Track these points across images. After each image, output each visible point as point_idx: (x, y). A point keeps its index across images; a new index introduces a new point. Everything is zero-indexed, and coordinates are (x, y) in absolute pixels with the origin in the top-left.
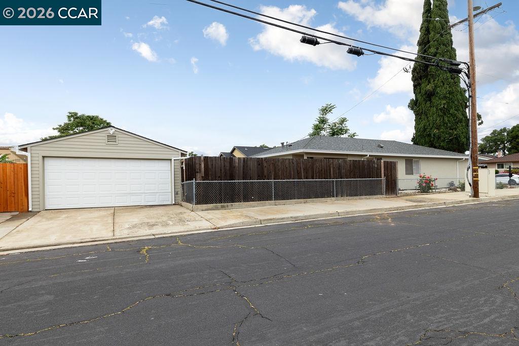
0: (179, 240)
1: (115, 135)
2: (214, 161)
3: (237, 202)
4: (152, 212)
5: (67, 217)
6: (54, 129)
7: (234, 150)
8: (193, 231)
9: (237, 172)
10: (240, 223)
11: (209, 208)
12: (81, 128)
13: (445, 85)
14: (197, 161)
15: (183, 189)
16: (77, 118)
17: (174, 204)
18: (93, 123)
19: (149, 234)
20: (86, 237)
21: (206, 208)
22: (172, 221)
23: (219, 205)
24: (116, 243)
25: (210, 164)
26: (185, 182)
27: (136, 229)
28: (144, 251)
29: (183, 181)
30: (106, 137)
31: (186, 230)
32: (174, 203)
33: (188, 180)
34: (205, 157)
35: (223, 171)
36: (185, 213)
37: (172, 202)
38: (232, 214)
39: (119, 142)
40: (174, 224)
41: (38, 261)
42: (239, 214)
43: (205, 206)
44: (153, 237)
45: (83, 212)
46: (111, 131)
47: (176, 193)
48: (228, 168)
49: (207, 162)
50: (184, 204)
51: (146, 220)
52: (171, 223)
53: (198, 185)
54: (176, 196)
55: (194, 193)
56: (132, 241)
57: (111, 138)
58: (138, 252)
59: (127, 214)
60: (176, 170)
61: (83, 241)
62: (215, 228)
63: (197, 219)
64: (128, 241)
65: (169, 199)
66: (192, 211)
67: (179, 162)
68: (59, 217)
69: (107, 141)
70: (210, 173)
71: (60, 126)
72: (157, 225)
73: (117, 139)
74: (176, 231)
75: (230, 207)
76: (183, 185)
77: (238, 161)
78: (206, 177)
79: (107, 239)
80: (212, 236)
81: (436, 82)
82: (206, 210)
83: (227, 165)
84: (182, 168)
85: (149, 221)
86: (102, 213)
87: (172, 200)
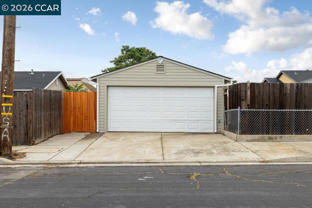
0: (226, 170)
1: (163, 65)
2: (262, 88)
3: (287, 134)
4: (195, 139)
5: (125, 139)
6: (111, 62)
7: (281, 74)
8: (239, 162)
9: (289, 99)
10: (293, 158)
11: (254, 138)
12: (131, 60)
14: (243, 88)
15: (226, 117)
16: (128, 51)
17: (216, 133)
18: (141, 55)
19: (195, 161)
20: (142, 159)
21: (251, 138)
22: (217, 150)
23: (266, 136)
24: (166, 166)
25: (257, 91)
26: (228, 110)
27: (182, 155)
28: (193, 177)
29: (226, 109)
30: (156, 67)
31: (231, 161)
32: (216, 131)
33: (233, 108)
34: (252, 83)
35: (271, 98)
36: (228, 142)
37: (214, 130)
38: (282, 147)
39: (167, 71)
40: (219, 154)
41: (108, 175)
42: (291, 148)
43: (250, 137)
44: (199, 164)
45: (136, 135)
46: (160, 61)
47: (219, 122)
48: (277, 95)
49: (254, 88)
50: (226, 133)
51: (191, 147)
52: (215, 152)
53: (243, 113)
54: (218, 124)
55: (239, 122)
56: (181, 166)
57: (160, 67)
58: (189, 177)
59: (173, 140)
60: (219, 98)
61: (139, 161)
62: (264, 162)
63: (242, 150)
64: (177, 166)
65: (211, 127)
66: (236, 141)
67: (222, 89)
68: (119, 139)
69: (156, 70)
70: (257, 101)
71: (116, 59)
72: (202, 153)
73: (165, 68)
74: (222, 160)
75: (279, 139)
76: (226, 113)
77: (291, 87)
78: (252, 105)
79: (158, 161)
80: (262, 170)
82: (251, 141)
83: (277, 92)
84: (226, 96)
85: (195, 148)
86: (152, 137)
87: (214, 128)
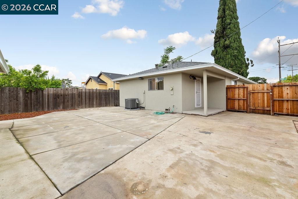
13: (236, 42)
81: (230, 40)
